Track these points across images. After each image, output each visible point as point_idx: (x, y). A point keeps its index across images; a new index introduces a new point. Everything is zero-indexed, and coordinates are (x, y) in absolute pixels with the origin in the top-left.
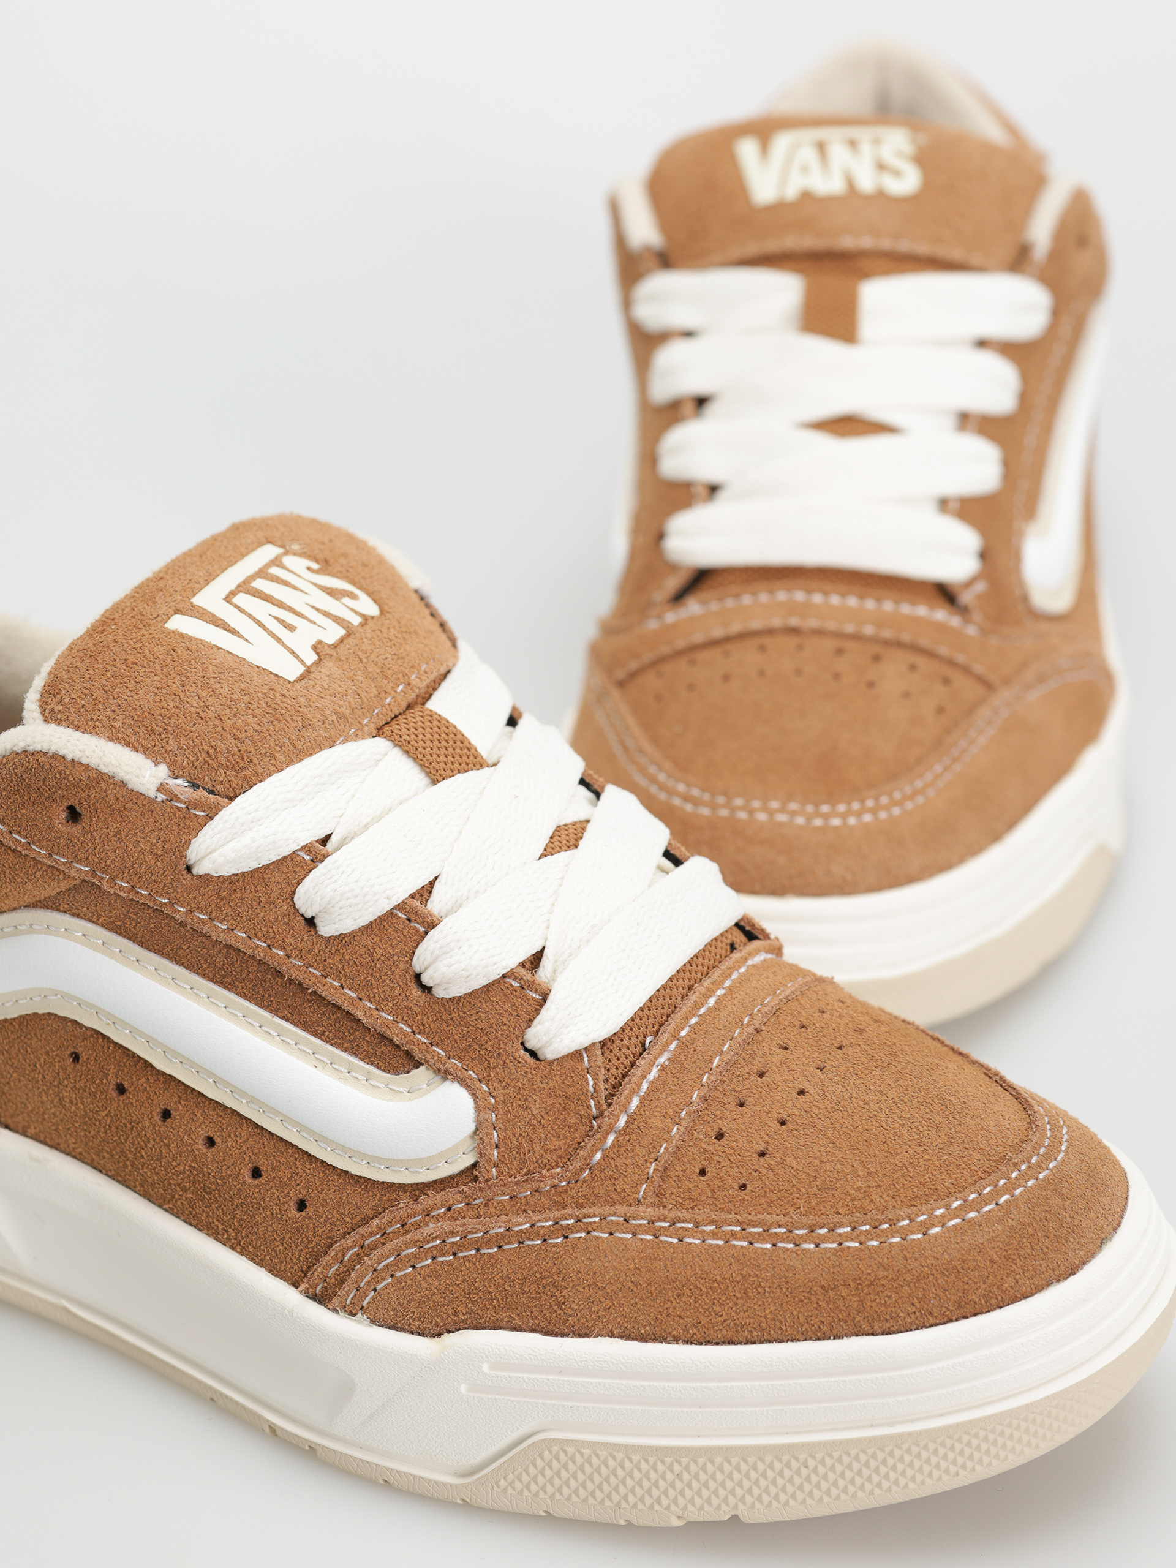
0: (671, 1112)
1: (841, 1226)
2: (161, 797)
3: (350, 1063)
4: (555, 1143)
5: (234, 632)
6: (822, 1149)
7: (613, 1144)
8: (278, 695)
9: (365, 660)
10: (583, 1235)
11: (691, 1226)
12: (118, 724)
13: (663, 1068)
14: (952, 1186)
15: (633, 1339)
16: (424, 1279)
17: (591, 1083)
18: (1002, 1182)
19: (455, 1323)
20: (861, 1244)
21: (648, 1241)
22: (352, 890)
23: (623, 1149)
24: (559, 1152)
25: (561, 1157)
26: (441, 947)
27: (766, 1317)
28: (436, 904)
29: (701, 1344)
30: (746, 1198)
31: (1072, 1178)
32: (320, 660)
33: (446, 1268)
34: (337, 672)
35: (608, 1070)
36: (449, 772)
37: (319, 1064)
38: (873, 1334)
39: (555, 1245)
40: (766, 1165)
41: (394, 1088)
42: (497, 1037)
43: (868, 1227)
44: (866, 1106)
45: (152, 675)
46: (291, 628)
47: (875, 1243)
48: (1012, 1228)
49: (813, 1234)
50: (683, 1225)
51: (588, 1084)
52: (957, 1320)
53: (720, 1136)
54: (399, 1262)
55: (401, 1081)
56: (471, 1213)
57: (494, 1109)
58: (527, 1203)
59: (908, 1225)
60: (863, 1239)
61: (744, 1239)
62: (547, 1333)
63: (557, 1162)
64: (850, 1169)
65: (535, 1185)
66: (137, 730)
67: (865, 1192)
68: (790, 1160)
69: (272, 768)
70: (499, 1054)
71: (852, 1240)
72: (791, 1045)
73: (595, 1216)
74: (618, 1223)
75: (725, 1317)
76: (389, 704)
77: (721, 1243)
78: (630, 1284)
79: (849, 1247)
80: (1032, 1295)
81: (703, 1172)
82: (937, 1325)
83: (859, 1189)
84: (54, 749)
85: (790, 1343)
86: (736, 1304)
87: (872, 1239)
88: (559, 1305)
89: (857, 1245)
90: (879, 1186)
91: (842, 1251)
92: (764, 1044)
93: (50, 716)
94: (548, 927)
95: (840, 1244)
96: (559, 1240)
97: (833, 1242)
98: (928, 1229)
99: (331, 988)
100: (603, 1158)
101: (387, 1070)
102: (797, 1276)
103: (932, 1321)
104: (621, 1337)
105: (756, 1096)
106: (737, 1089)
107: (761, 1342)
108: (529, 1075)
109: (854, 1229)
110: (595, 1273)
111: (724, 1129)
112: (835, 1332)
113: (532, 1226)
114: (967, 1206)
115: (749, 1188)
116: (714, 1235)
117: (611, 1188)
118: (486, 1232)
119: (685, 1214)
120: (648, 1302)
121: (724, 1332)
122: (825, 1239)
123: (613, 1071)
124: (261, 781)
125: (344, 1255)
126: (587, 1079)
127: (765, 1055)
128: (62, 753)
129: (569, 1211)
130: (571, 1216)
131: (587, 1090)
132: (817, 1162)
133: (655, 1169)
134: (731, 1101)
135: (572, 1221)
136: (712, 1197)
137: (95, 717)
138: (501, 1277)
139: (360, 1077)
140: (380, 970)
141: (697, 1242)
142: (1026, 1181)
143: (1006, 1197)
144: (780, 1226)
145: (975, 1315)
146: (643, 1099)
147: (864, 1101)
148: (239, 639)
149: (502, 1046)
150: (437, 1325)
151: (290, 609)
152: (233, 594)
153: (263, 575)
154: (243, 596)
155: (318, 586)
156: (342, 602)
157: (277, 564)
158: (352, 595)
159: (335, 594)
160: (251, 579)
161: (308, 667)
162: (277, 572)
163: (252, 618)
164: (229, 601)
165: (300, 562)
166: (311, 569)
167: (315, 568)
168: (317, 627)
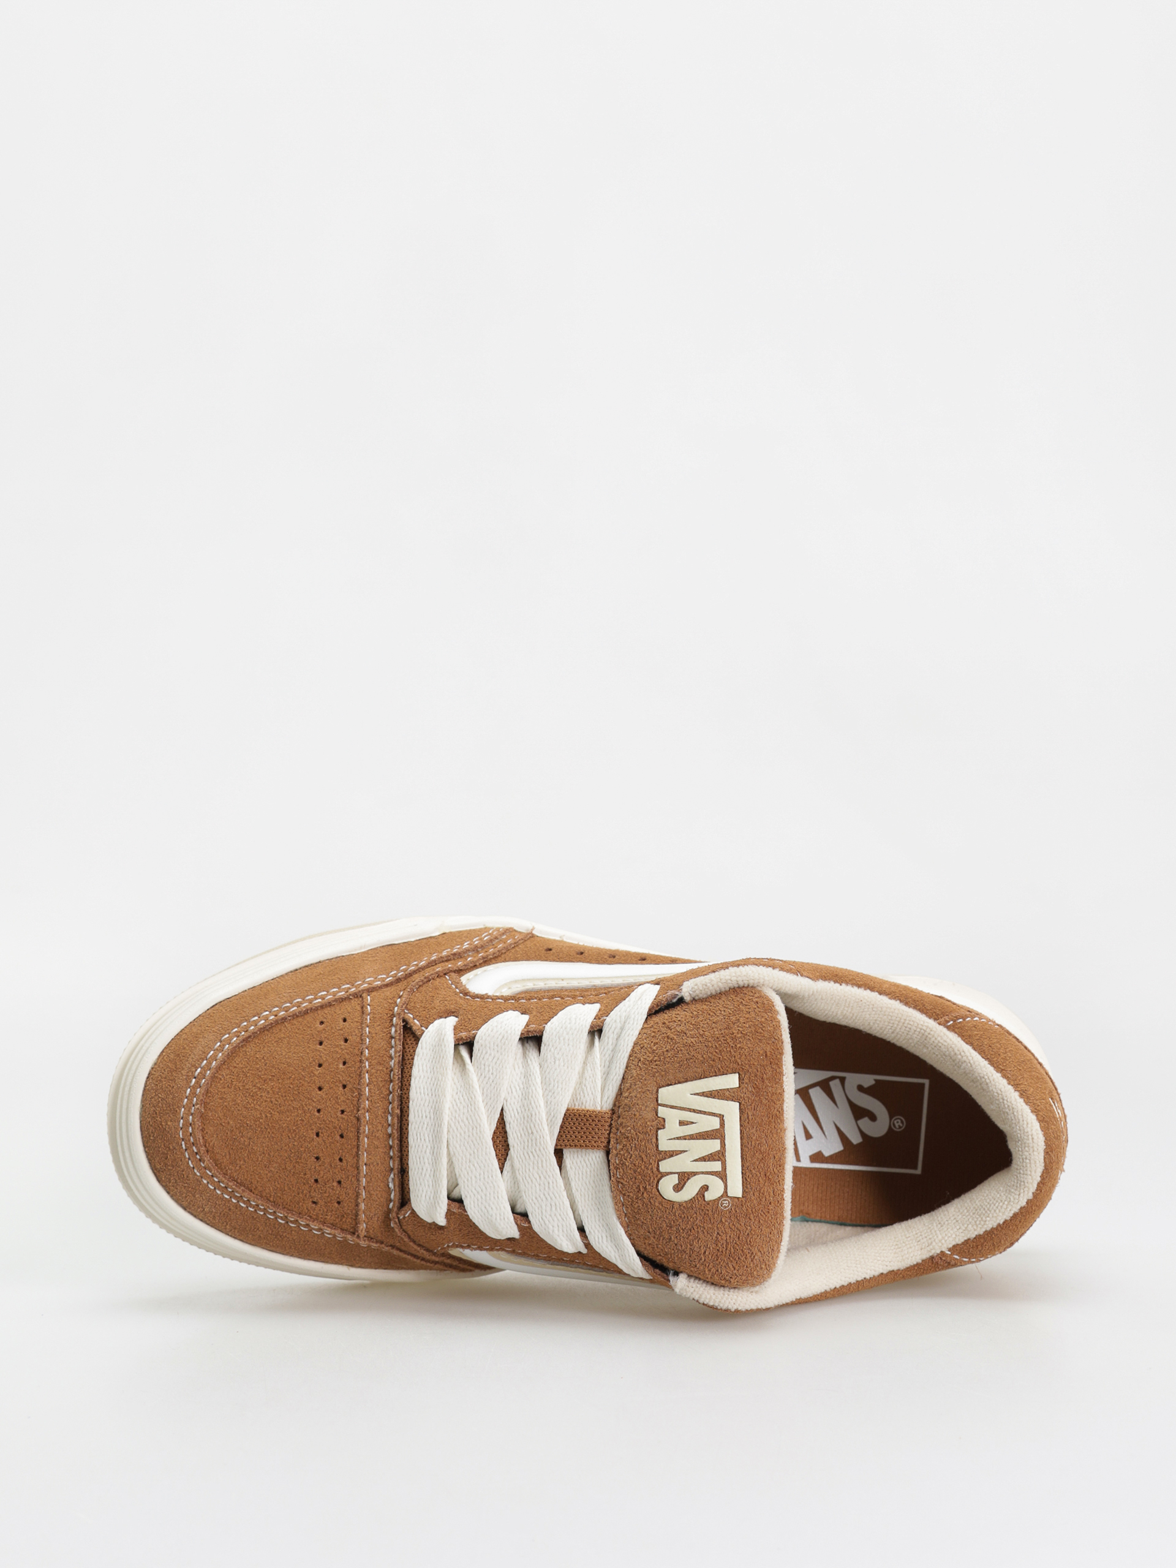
5: (703, 1094)
32: (657, 1115)
34: (644, 1115)
46: (682, 1123)
148: (699, 1092)
151: (692, 1137)
152: (722, 1124)
153: (719, 1156)
154: (717, 1126)
155: (695, 1174)
156: (677, 1175)
157: (722, 1175)
158: (678, 1188)
159: (684, 1178)
160: (723, 1145)
161: (659, 1105)
162: (716, 1166)
163: (705, 1113)
164: (721, 1117)
165: (715, 1191)
166: (705, 1188)
167: (706, 1193)
168: (673, 1137)
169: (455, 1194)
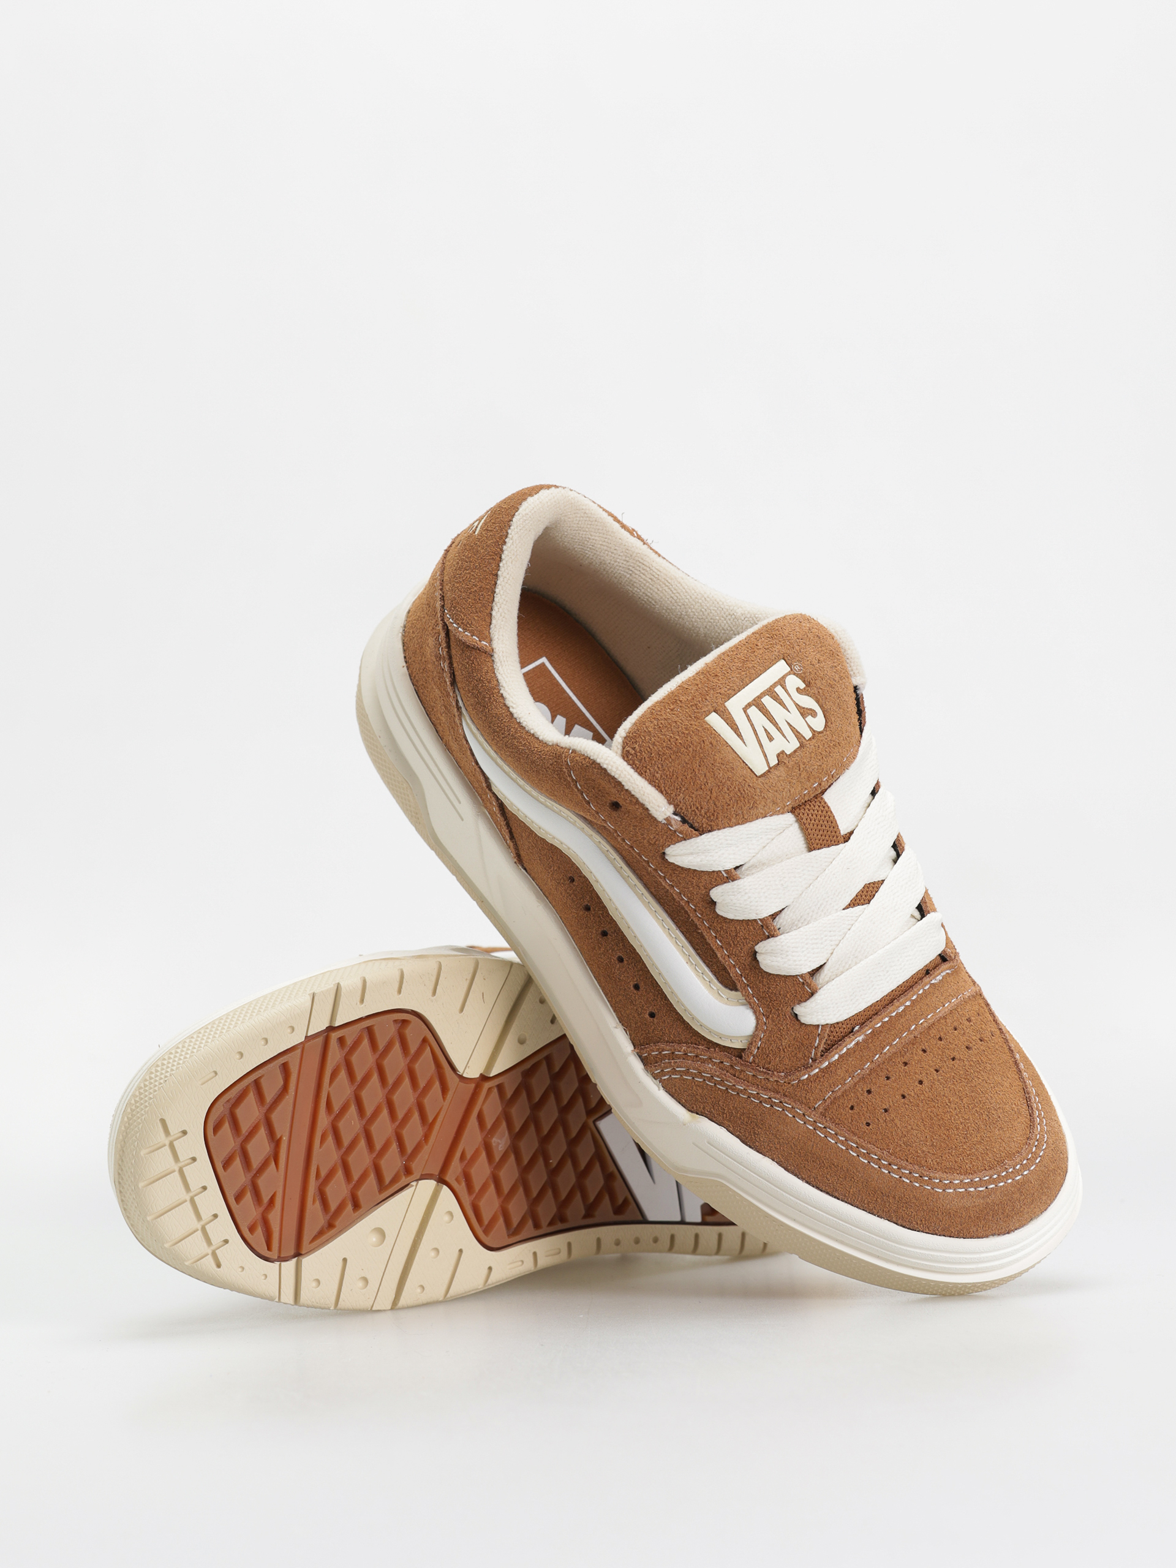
0: (850, 1070)
1: (905, 1169)
2: (664, 822)
3: (705, 970)
4: (787, 1061)
5: (740, 736)
6: (916, 1121)
7: (815, 1074)
8: (746, 785)
9: (802, 769)
10: (781, 1110)
11: (833, 1133)
12: (658, 776)
13: (857, 1044)
14: (969, 1169)
15: (782, 1167)
16: (696, 1086)
17: (817, 1042)
18: (995, 1176)
19: (701, 1112)
20: (910, 1181)
21: (810, 1129)
22: (740, 904)
23: (819, 1079)
24: (787, 1067)
25: (786, 1069)
26: (772, 950)
27: (849, 1192)
28: (780, 922)
29: (813, 1187)
30: (867, 1131)
31: (1032, 1183)
32: (778, 764)
33: (709, 1088)
34: (784, 775)
35: (829, 1036)
36: (819, 846)
37: (689, 962)
38: (896, 1224)
39: (765, 1107)
40: (884, 1119)
41: (721, 994)
42: (780, 1001)
43: (917, 1175)
44: (949, 1104)
45: (686, 754)
46: (771, 739)
47: (917, 1185)
48: (987, 1203)
49: (890, 1167)
50: (830, 1131)
51: (815, 1042)
52: (940, 1235)
53: (869, 1092)
54: (687, 1072)
55: (726, 993)
56: (731, 1071)
57: (765, 1032)
58: (761, 1082)
59: (938, 1183)
60: (912, 1180)
61: (855, 1152)
62: (743, 1142)
63: (784, 1070)
64: (924, 1138)
65: (768, 1077)
66: (666, 782)
67: (926, 1154)
68: (897, 1121)
69: (727, 825)
70: (778, 1009)
71: (907, 1178)
72: (928, 1050)
73: (790, 1105)
74: (800, 1114)
75: (830, 1182)
76: (804, 795)
77: (844, 1148)
78: (792, 1144)
79: (904, 1181)
80: (982, 1238)
81: (852, 1108)
82: (929, 1233)
83: (923, 1152)
84: (620, 780)
85: (856, 1208)
86: (838, 1179)
87: (917, 1182)
88: (755, 1133)
89: (908, 1181)
90: (934, 1154)
91: (900, 1181)
92: (915, 1046)
93: (626, 756)
94: (832, 953)
95: (900, 1177)
96: (768, 1106)
97: (897, 1175)
98: (946, 1189)
99: (710, 936)
100: (807, 1079)
101: (721, 982)
102: (873, 1182)
103: (927, 1231)
104: (778, 1163)
105: (897, 1077)
106: (889, 1069)
107: (842, 1201)
108: (788, 1026)
109: (910, 1173)
110: (778, 1130)
111: (872, 1090)
112: (879, 1214)
113: (758, 1093)
114: (972, 1184)
115: (871, 1126)
116: (842, 1143)
117: (804, 1095)
118: (734, 1085)
119: (833, 1127)
120: (797, 1155)
121: (827, 1188)
122: (894, 1171)
123: (831, 1038)
124: (719, 829)
125: (663, 1051)
126: (816, 1040)
127: (912, 1053)
128: (623, 783)
129: (778, 1096)
130: (778, 1099)
131: (814, 1045)
132: (910, 1127)
133: (829, 1097)
134: (883, 1074)
135: (778, 1101)
136: (851, 1123)
137: (648, 767)
138: (733, 1107)
139: (707, 979)
140: (738, 942)
141: (833, 1142)
142: (1007, 1180)
143: (993, 1186)
144: (876, 1155)
145: (950, 1237)
146: (841, 1057)
147: (949, 1100)
148: (740, 741)
149: (781, 1006)
150: (693, 1108)
151: (775, 724)
152: (749, 705)
153: (770, 692)
154: (753, 708)
155: (797, 705)
156: (806, 719)
157: (781, 682)
158: (813, 714)
159: (805, 712)
160: (763, 695)
161: (770, 768)
162: (779, 690)
163: (752, 725)
164: (745, 710)
165: (794, 682)
166: (798, 689)
167: (801, 688)
168: (785, 739)
169: (917, 914)
